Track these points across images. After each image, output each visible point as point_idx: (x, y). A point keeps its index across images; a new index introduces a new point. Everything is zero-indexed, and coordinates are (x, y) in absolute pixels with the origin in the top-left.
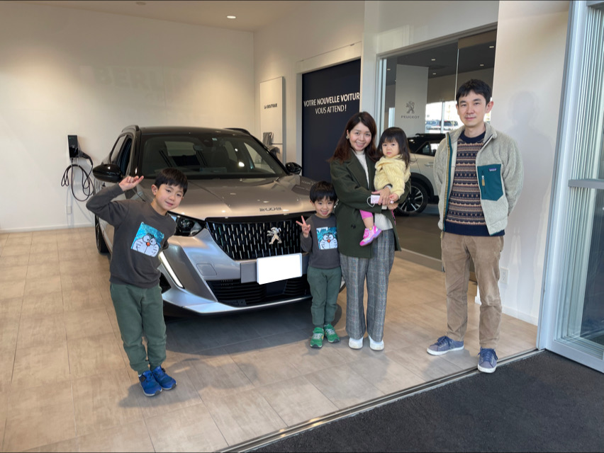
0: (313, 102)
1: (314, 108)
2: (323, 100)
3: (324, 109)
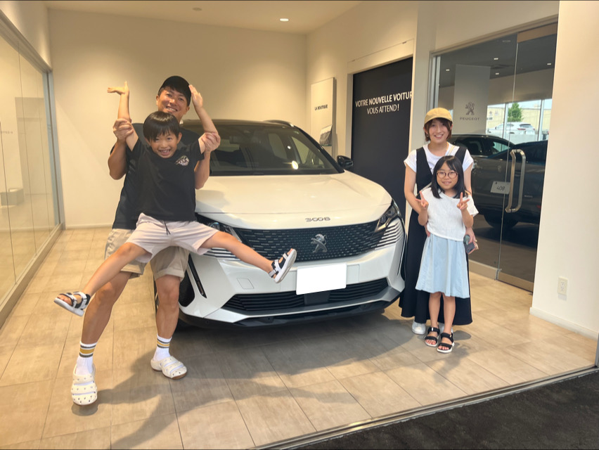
0: (365, 102)
1: (365, 108)
2: (376, 100)
3: (376, 109)
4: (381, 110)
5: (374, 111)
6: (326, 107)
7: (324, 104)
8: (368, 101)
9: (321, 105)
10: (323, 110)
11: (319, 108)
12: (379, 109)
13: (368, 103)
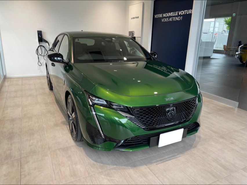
0: (160, 16)
1: (161, 18)
2: (167, 14)
3: (167, 19)
4: (170, 20)
5: (166, 20)
6: (138, 17)
7: (137, 16)
8: (163, 15)
9: (135, 17)
10: (136, 19)
11: (134, 18)
12: (169, 19)
13: (163, 16)
